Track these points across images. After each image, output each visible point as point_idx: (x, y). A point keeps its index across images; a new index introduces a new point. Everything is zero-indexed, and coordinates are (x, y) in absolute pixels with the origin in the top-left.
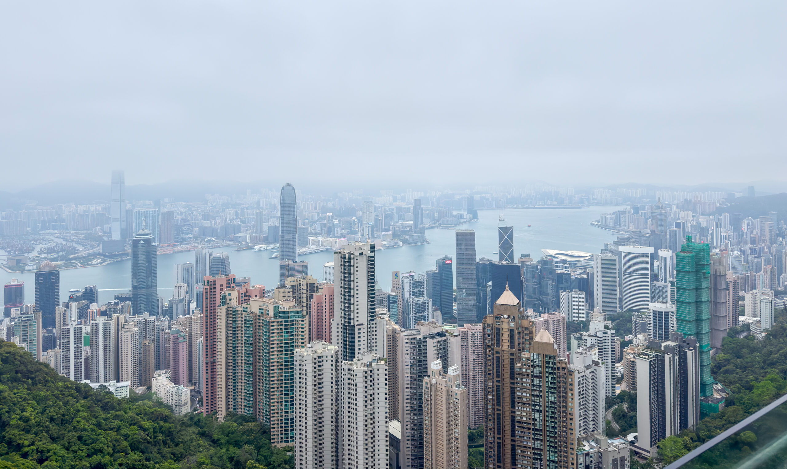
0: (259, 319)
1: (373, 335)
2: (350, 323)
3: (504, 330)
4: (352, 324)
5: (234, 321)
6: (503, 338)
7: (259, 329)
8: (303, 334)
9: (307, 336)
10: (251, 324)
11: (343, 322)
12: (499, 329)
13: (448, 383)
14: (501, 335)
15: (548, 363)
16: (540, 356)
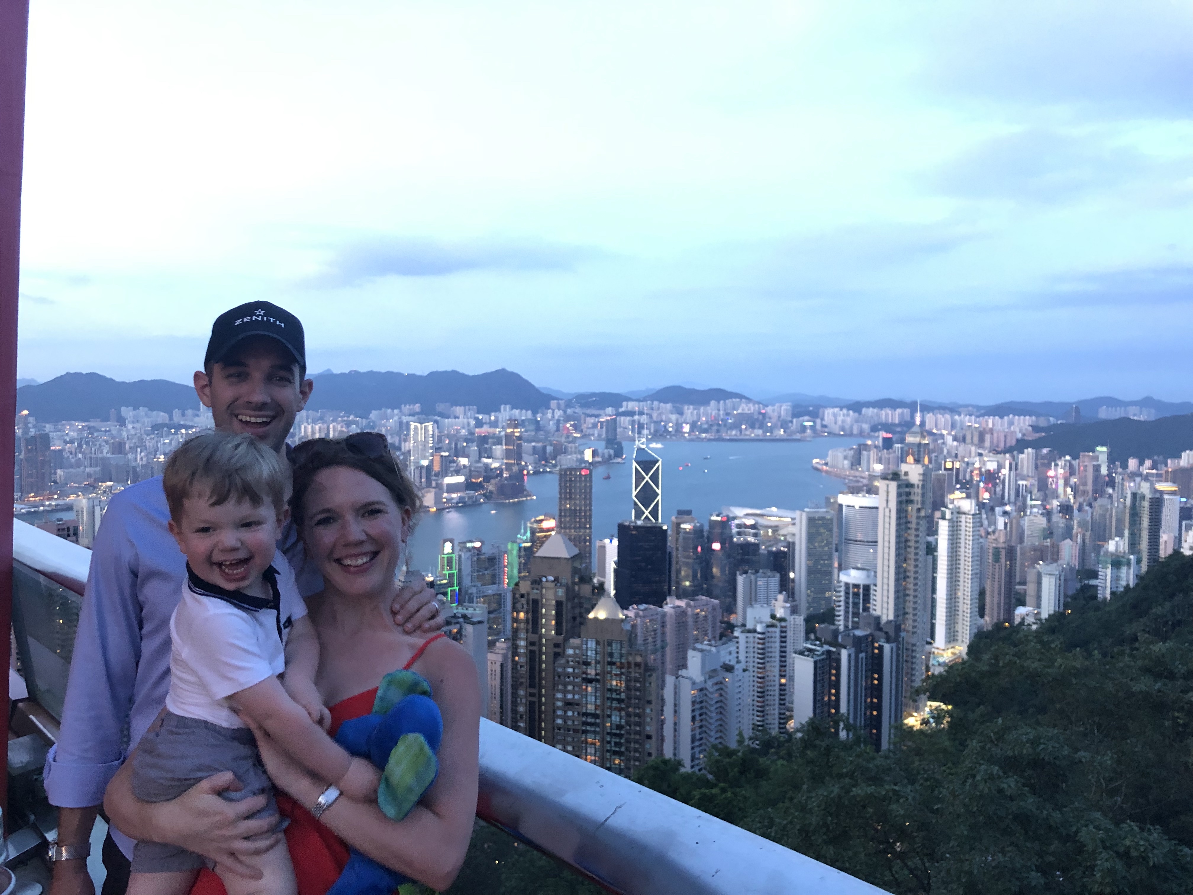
3: (546, 602)
6: (544, 617)
12: (537, 601)
14: (540, 612)
15: (611, 655)
16: (597, 643)
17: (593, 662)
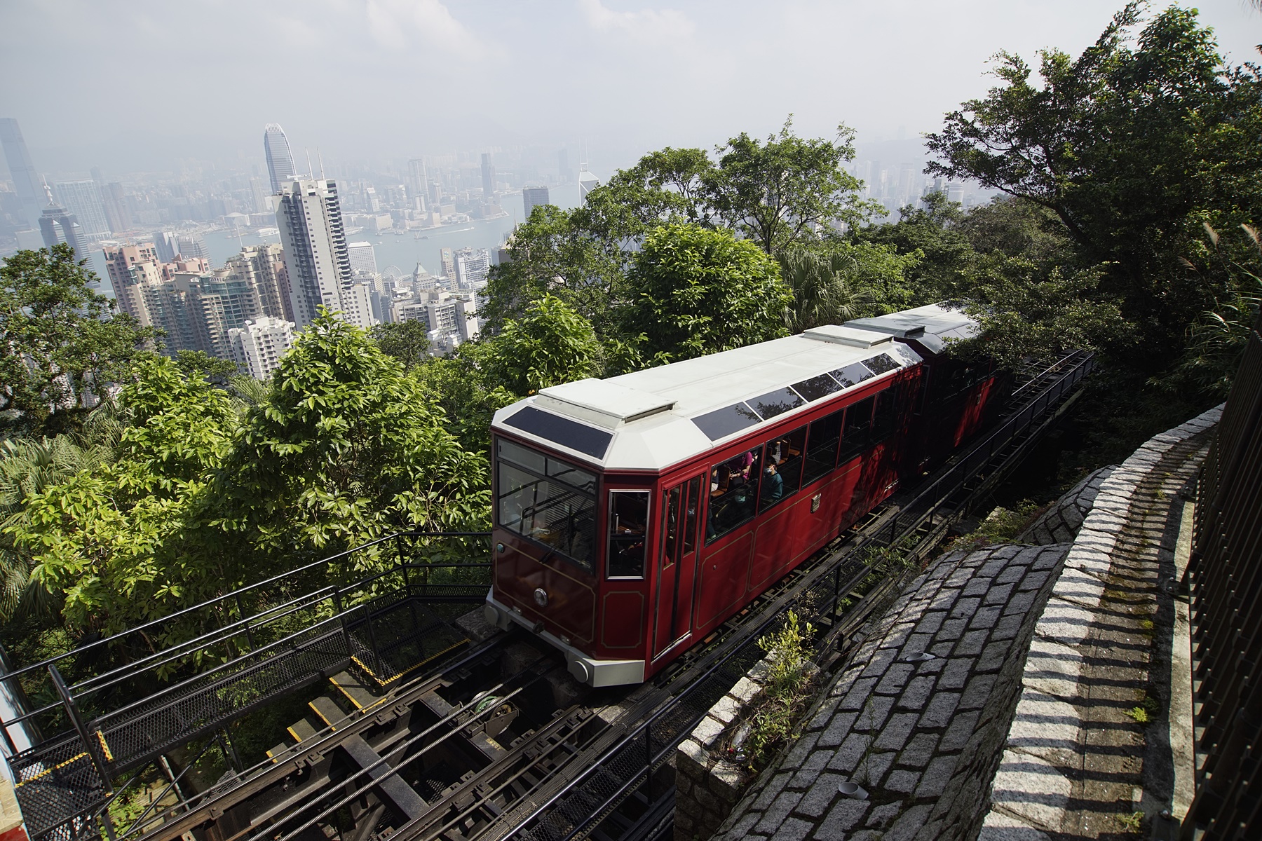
0: (194, 300)
1: (352, 308)
2: (314, 293)
5: (158, 306)
7: (197, 314)
11: (305, 293)
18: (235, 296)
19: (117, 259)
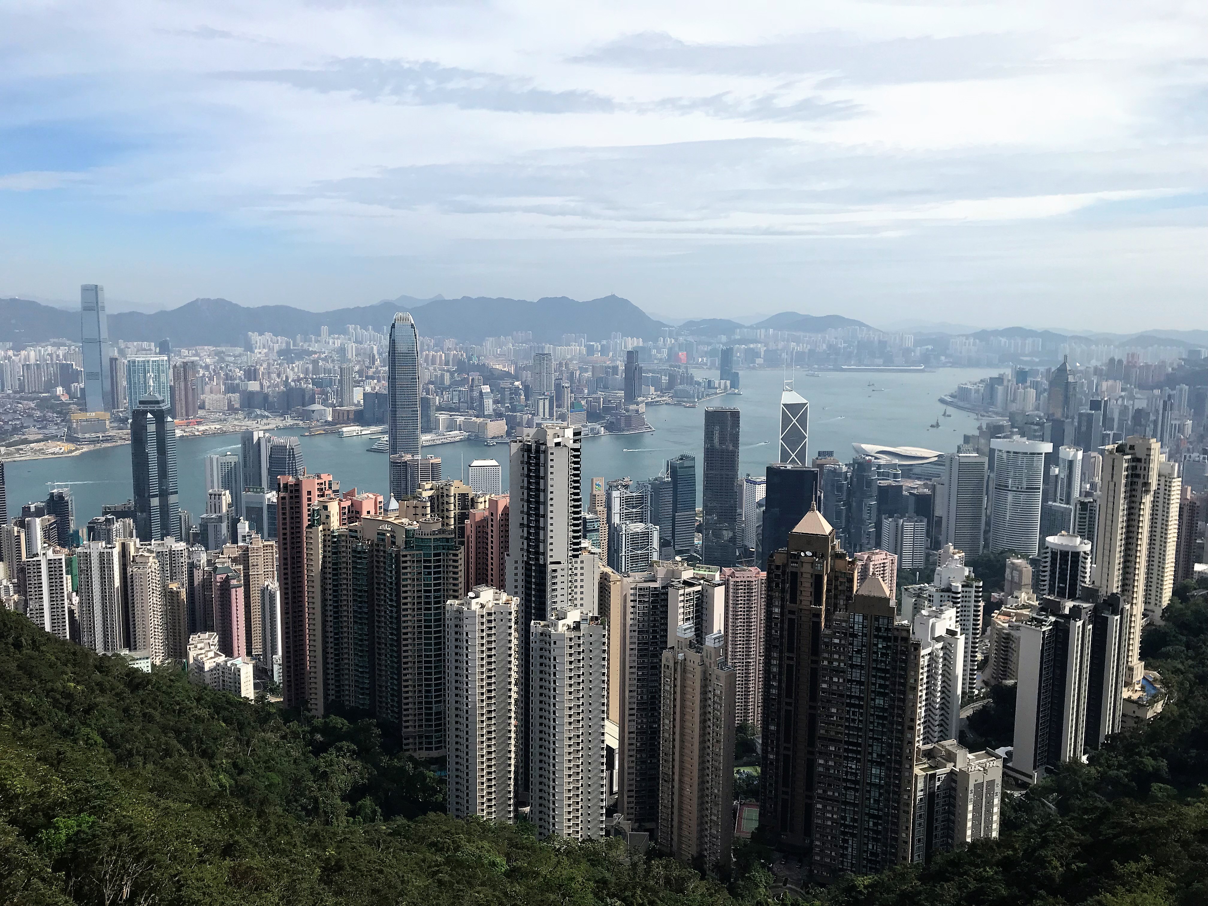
0: (378, 551)
1: (576, 581)
2: (537, 559)
3: (804, 575)
4: (541, 562)
5: (334, 553)
6: (802, 589)
7: (378, 567)
8: (455, 576)
9: (462, 580)
10: (365, 558)
11: (525, 559)
12: (797, 573)
13: (705, 659)
14: (799, 584)
15: (878, 629)
16: (865, 618)
17: (860, 634)
18: (439, 555)
19: (291, 492)
